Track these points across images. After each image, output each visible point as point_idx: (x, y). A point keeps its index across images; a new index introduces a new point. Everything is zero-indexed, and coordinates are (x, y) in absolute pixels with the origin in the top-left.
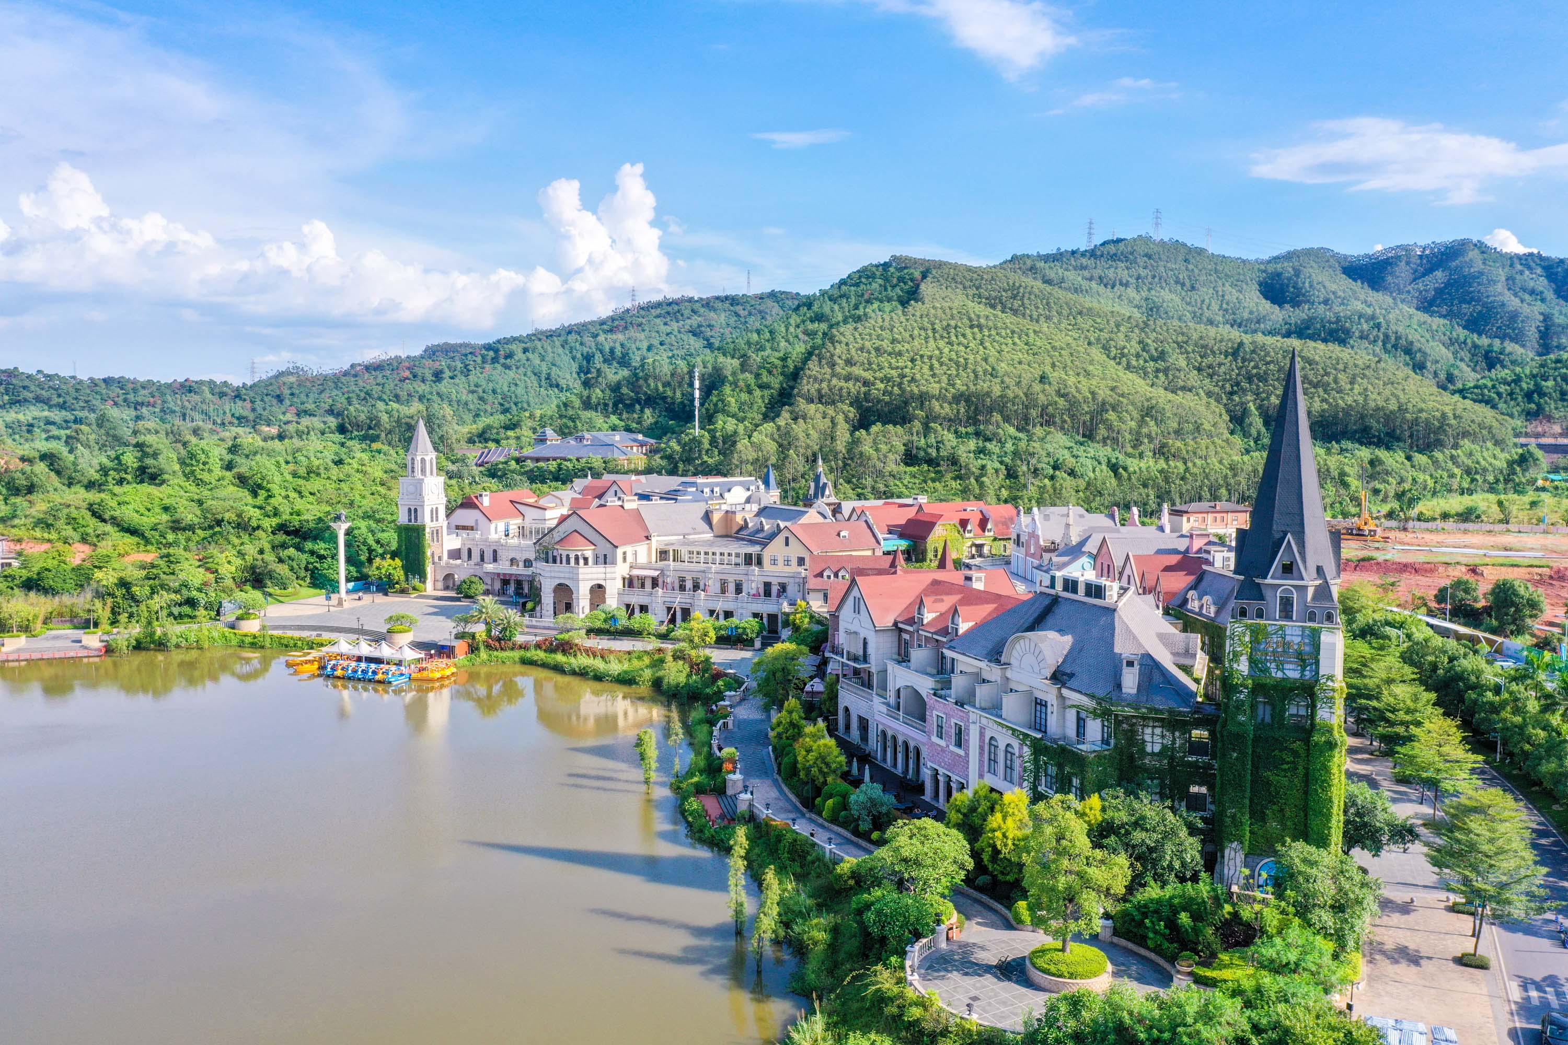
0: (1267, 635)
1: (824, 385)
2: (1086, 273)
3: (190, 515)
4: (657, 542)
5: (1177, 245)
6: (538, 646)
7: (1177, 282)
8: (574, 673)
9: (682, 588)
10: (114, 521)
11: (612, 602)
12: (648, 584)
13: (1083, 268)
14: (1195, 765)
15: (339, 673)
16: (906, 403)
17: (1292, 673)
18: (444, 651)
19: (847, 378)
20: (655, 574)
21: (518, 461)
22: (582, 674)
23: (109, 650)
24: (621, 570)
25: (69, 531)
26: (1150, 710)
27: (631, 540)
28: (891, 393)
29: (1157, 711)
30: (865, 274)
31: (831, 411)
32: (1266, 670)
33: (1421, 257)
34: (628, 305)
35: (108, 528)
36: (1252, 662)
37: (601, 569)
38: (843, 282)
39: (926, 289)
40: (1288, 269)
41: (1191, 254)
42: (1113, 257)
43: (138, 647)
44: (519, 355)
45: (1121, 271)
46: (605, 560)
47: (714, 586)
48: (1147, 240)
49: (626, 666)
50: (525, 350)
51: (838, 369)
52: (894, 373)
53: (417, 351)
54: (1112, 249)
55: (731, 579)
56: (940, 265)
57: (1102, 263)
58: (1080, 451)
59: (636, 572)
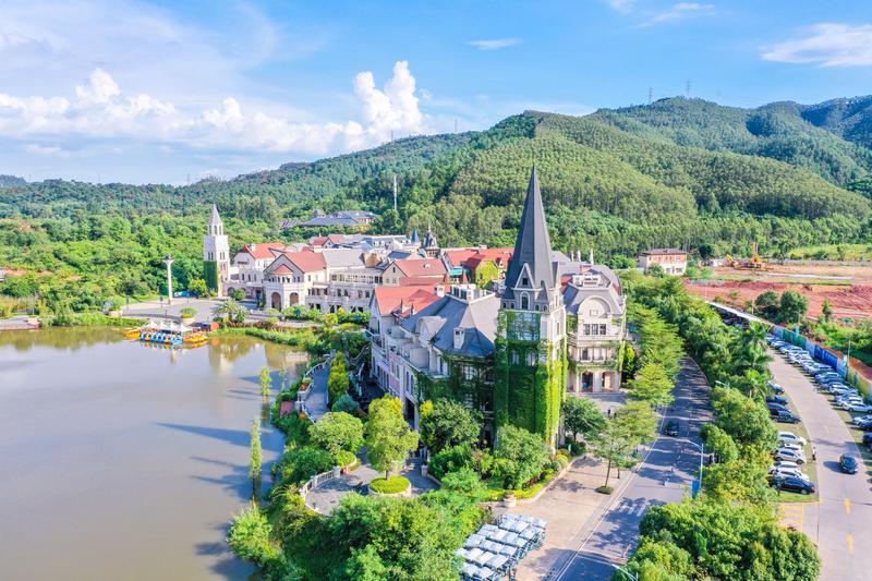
0: (515, 317)
1: (466, 184)
2: (644, 119)
3: (104, 257)
4: (330, 271)
5: (699, 101)
6: (255, 325)
7: (697, 123)
8: (269, 339)
9: (339, 295)
10: (66, 260)
11: (302, 302)
12: (322, 292)
13: (642, 115)
14: (489, 386)
15: (147, 338)
16: (510, 194)
17: (528, 338)
18: (206, 327)
19: (480, 180)
20: (325, 287)
21: (300, 227)
22: (272, 340)
23: (40, 326)
24: (307, 285)
25: (41, 265)
26: (465, 357)
27: (315, 269)
28: (502, 189)
29: (469, 358)
30: (510, 121)
31: (468, 199)
32: (515, 336)
33: (848, 106)
34: (390, 141)
35: (62, 263)
36: (509, 332)
37: (296, 285)
38: (497, 126)
39: (539, 130)
40: (764, 115)
41: (707, 106)
42: (661, 109)
43: (56, 324)
44: (326, 169)
45: (664, 117)
46: (299, 280)
47: (354, 294)
48: (682, 98)
49: (295, 336)
50: (329, 166)
51: (475, 175)
52: (506, 177)
53: (276, 167)
54: (661, 104)
55: (364, 290)
56: (549, 115)
57: (654, 113)
58: (603, 220)
59: (316, 286)
